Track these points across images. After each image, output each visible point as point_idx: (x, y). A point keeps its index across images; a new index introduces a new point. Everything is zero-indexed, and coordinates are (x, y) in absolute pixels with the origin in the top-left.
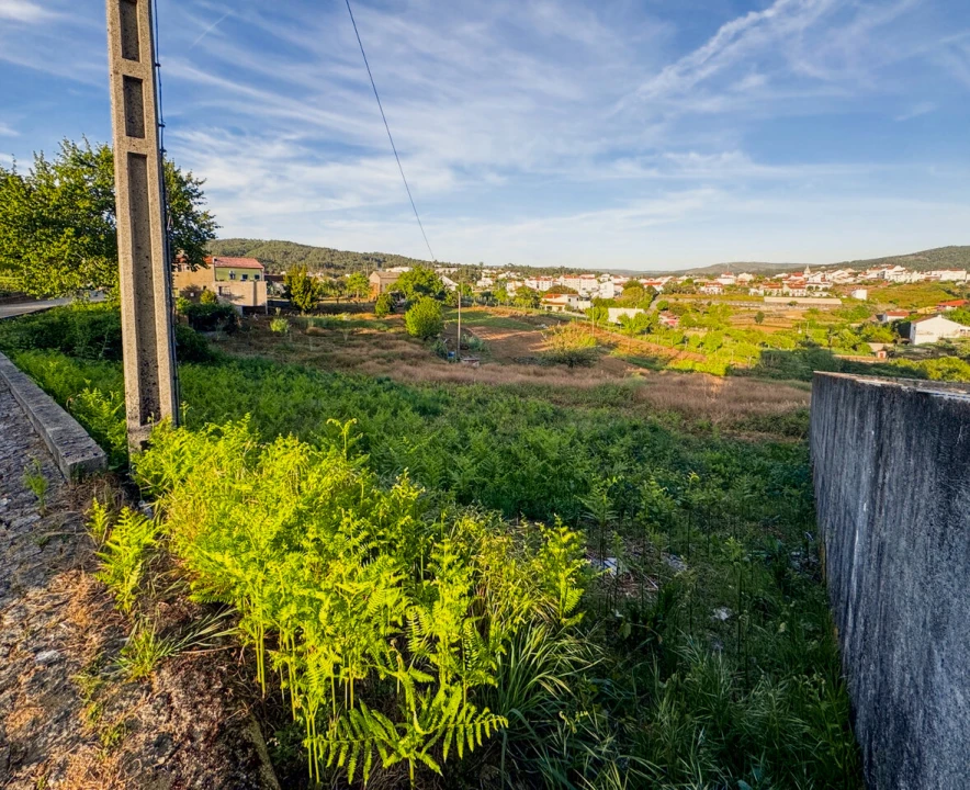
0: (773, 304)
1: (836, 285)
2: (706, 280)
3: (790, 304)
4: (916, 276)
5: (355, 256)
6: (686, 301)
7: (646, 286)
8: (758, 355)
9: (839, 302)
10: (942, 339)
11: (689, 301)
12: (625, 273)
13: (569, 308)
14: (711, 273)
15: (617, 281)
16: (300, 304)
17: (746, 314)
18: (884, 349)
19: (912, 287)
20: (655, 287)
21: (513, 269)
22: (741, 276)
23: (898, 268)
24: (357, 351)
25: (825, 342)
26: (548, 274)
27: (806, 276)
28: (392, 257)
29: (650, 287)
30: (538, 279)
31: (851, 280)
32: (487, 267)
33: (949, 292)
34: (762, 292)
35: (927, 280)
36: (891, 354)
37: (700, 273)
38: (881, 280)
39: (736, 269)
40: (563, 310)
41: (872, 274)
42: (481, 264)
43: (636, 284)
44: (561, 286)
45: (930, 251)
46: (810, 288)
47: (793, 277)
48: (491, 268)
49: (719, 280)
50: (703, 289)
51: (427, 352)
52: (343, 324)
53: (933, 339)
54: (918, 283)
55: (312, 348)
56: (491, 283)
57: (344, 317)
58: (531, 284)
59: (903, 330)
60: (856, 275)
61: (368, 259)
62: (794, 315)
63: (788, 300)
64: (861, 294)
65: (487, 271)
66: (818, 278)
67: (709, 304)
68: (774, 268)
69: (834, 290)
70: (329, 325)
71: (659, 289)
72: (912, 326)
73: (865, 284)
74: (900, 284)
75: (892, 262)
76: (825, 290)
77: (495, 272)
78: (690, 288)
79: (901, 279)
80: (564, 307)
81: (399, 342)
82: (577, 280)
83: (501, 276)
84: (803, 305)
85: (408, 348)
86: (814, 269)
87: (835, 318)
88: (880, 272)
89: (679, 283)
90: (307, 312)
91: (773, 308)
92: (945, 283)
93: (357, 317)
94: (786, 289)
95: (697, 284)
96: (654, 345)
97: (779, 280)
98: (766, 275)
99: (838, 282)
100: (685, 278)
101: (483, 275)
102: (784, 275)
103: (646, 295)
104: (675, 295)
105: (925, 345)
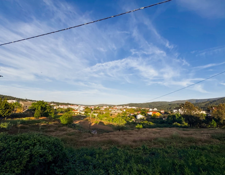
0: (113, 112)
2: (101, 107)
3: (115, 112)
4: (130, 108)
7: (90, 108)
9: (122, 112)
11: (99, 112)
12: (84, 105)
15: (82, 107)
18: (134, 120)
21: (54, 103)
22: (107, 107)
23: (128, 106)
26: (64, 105)
27: (116, 107)
29: (91, 109)
31: (122, 108)
34: (111, 110)
39: (106, 105)
41: (125, 107)
43: (88, 108)
44: (70, 108)
45: (129, 104)
46: (118, 109)
49: (104, 107)
50: (101, 109)
54: (131, 109)
58: (61, 107)
62: (116, 114)
63: (115, 111)
64: (125, 110)
66: (118, 107)
67: (102, 112)
69: (121, 109)
71: (93, 109)
73: (124, 109)
76: (120, 110)
79: (128, 108)
82: (73, 106)
84: (117, 112)
86: (117, 106)
89: (96, 108)
91: (113, 113)
92: (134, 109)
94: (114, 109)
95: (100, 108)
97: (113, 108)
98: (110, 106)
100: (97, 107)
102: (113, 107)
103: (90, 110)
104: (96, 110)
105: (139, 119)
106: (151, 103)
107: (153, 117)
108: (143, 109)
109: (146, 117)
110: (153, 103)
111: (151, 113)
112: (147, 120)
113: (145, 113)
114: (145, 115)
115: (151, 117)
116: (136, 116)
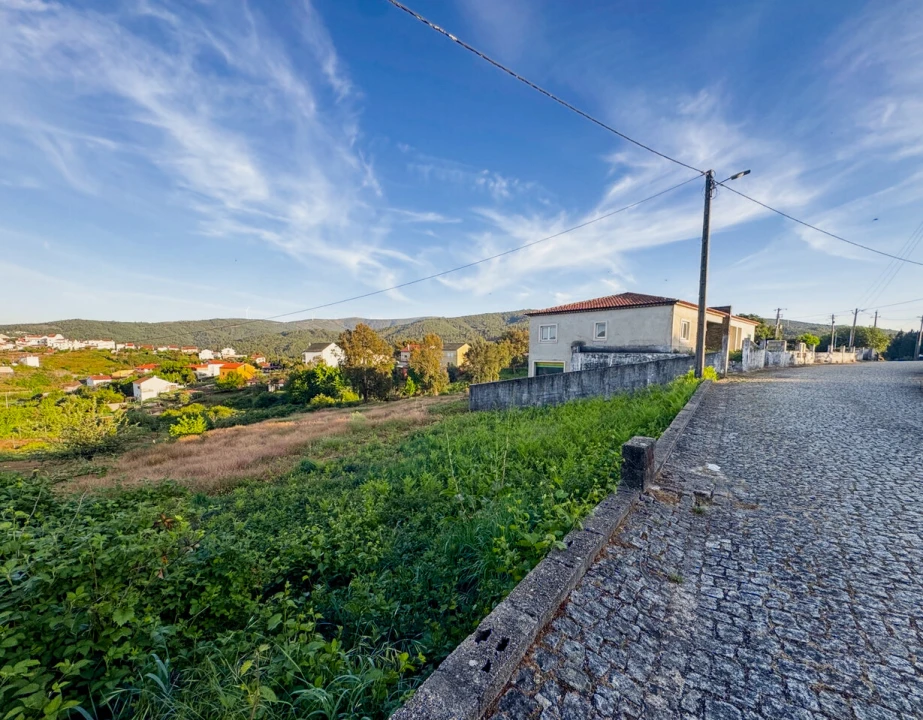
4: (77, 345)
9: (9, 370)
18: (123, 408)
19: (77, 355)
23: (59, 336)
31: (9, 347)
33: (108, 359)
35: (88, 348)
38: (44, 347)
41: (33, 342)
53: (156, 395)
54: (80, 350)
59: (126, 390)
60: (13, 341)
64: (32, 361)
72: (135, 386)
73: (29, 351)
74: (66, 351)
75: (52, 329)
79: (63, 348)
87: (11, 387)
88: (40, 339)
92: (100, 351)
105: (151, 400)
106: (203, 323)
107: (226, 386)
108: (161, 349)
109: (191, 387)
110: (211, 322)
111: (214, 370)
112: (196, 398)
113: (184, 372)
114: (185, 377)
115: (218, 385)
116: (130, 385)
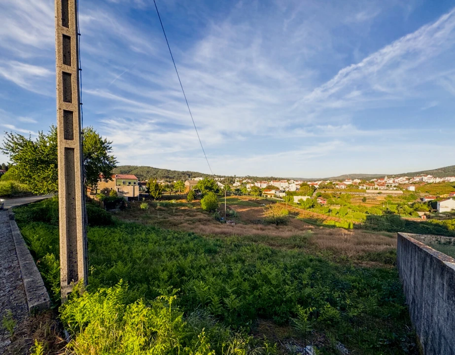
0: (371, 193)
1: (400, 184)
2: (339, 183)
3: (379, 193)
4: (438, 180)
5: (178, 173)
6: (329, 192)
7: (310, 186)
8: (365, 218)
9: (402, 192)
10: (453, 210)
11: (331, 192)
12: (301, 179)
13: (275, 196)
14: (341, 179)
15: (297, 183)
16: (154, 196)
17: (358, 198)
18: (425, 215)
19: (436, 185)
20: (315, 186)
21: (249, 178)
22: (355, 181)
23: (429, 176)
24: (179, 218)
25: (396, 211)
26: (265, 180)
27: (385, 180)
28: (195, 173)
29: (313, 186)
30: (261, 182)
31: (407, 182)
32: (238, 177)
33: (454, 187)
34: (365, 188)
35: (444, 182)
36: (428, 217)
37: (335, 179)
38: (421, 182)
39: (352, 177)
40: (273, 197)
41: (417, 179)
42: (235, 176)
43: (306, 185)
44: (271, 186)
45: (444, 168)
46: (388, 186)
47: (379, 181)
48: (240, 178)
49: (345, 183)
50: (337, 186)
51: (211, 218)
52: (173, 205)
53: (449, 210)
54: (439, 183)
55: (158, 217)
56: (240, 184)
57: (173, 201)
58: (258, 185)
59: (434, 205)
60: (409, 179)
61: (184, 174)
62: (380, 198)
63: (378, 191)
64: (412, 188)
65: (238, 179)
66: (391, 181)
67: (340, 194)
68: (370, 176)
69: (399, 187)
70: (167, 205)
71: (317, 186)
72: (438, 203)
73: (414, 184)
74: (430, 184)
75: (426, 173)
76: (395, 187)
77: (241, 180)
78: (331, 186)
79: (431, 181)
80: (273, 195)
81: (198, 213)
82: (279, 183)
83: (244, 181)
84: (384, 194)
85: (202, 216)
86: (389, 177)
87: (400, 200)
88: (420, 178)
89: (326, 184)
90: (157, 199)
91: (370, 195)
92: (452, 183)
93: (179, 201)
94: (376, 186)
95: (334, 184)
96: (315, 213)
97: (373, 182)
98: (366, 180)
99: (401, 183)
100: (329, 181)
101: (236, 181)
102: (375, 180)
103: (311, 189)
104: (324, 189)
105: (445, 213)
